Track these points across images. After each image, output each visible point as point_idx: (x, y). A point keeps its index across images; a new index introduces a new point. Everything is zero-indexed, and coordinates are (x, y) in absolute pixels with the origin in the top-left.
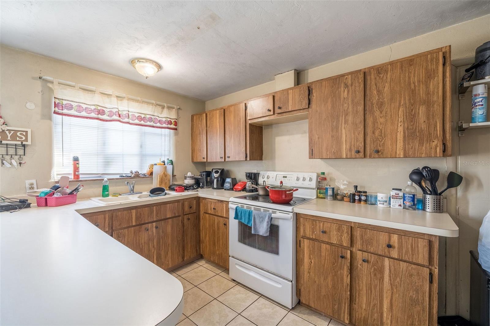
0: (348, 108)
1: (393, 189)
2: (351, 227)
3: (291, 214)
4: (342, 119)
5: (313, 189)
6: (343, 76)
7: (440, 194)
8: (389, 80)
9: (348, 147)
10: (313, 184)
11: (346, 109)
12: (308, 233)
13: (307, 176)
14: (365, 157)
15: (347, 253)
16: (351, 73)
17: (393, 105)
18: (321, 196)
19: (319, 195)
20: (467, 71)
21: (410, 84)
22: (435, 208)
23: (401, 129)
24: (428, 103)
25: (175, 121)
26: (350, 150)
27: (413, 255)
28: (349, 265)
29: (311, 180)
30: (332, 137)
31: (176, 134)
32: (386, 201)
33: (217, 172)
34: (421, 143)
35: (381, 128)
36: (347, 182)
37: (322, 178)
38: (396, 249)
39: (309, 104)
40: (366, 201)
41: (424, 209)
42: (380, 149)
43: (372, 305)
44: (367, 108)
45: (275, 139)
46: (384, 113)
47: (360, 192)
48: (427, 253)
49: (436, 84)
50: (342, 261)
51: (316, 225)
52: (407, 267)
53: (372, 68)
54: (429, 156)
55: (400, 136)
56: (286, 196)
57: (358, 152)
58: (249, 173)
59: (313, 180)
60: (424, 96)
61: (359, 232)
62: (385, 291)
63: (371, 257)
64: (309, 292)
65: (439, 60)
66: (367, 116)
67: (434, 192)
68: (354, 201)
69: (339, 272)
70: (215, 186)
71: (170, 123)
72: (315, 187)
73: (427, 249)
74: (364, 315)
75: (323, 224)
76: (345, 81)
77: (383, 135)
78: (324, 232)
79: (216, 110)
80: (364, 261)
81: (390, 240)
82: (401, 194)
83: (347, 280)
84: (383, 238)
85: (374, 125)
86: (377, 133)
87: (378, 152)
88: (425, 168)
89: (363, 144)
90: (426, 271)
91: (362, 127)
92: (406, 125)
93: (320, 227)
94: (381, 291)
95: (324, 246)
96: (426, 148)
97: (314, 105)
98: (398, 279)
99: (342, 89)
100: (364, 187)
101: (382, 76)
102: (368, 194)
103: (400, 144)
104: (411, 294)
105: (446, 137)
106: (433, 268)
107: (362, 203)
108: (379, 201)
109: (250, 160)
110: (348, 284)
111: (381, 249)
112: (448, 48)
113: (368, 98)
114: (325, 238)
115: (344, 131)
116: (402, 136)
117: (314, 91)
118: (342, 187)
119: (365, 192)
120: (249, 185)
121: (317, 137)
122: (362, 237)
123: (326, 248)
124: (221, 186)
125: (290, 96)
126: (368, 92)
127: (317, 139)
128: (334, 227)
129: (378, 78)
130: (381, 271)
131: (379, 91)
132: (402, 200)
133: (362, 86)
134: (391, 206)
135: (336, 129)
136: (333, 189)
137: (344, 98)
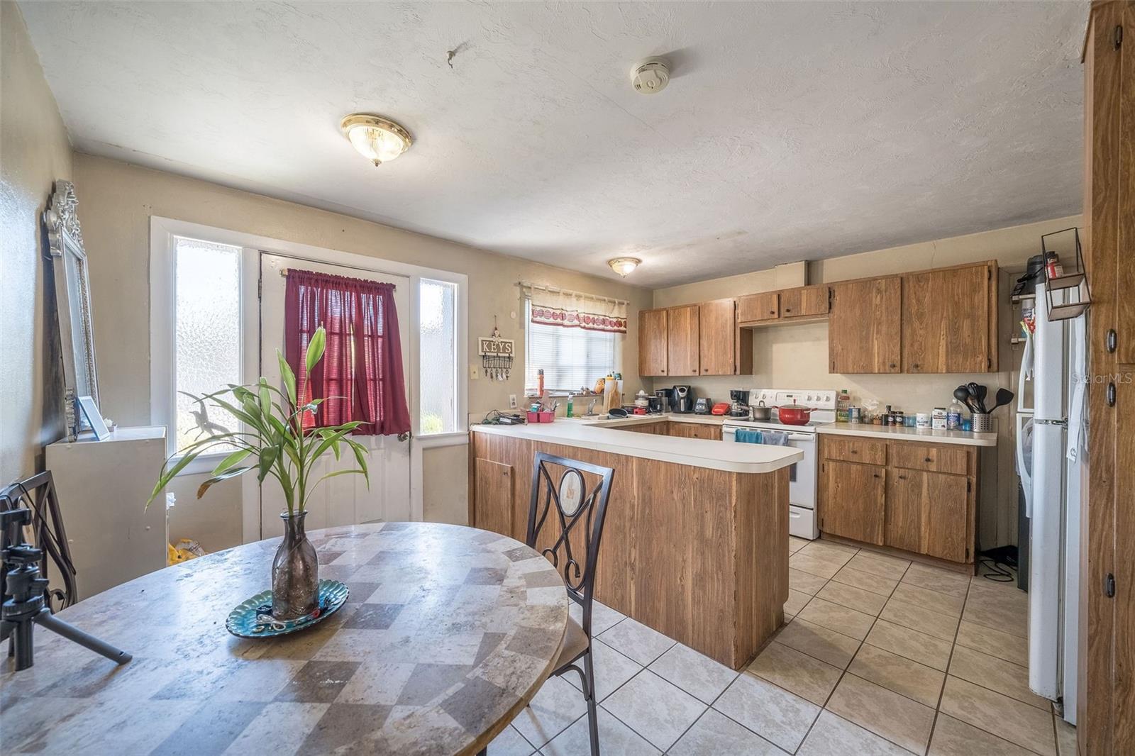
0: (881, 316)
1: (936, 408)
2: (887, 445)
3: (814, 435)
4: (874, 328)
5: (832, 410)
6: (875, 279)
7: (989, 413)
8: (930, 289)
9: (881, 361)
10: (832, 404)
11: (878, 317)
12: (835, 455)
13: (823, 394)
14: (901, 372)
15: (881, 472)
16: (886, 277)
17: (934, 317)
18: (843, 418)
19: (839, 417)
20: (1019, 281)
21: (953, 296)
22: (983, 428)
23: (943, 343)
24: (972, 317)
25: (625, 322)
26: (884, 363)
27: (951, 466)
28: (883, 484)
29: (828, 399)
30: (861, 348)
31: (624, 339)
32: (927, 422)
33: (682, 390)
34: (965, 358)
35: (920, 340)
36: (877, 401)
37: (843, 397)
38: (935, 462)
39: (830, 308)
40: (902, 423)
41: (971, 430)
42: (919, 363)
43: (909, 521)
44: (904, 318)
45: (772, 346)
46: (924, 325)
47: (894, 413)
48: (966, 463)
49: (981, 298)
50: (875, 480)
51: (845, 445)
52: (946, 479)
53: (911, 274)
54: (973, 372)
55: (942, 350)
56: (802, 416)
57: (894, 366)
58: (736, 392)
59: (831, 401)
60: (969, 310)
61: (895, 449)
62: (923, 505)
63: (908, 473)
64: (835, 519)
65: (984, 274)
66: (904, 327)
67: (982, 410)
68: (887, 423)
69: (872, 493)
70: (682, 409)
71: (620, 325)
72: (833, 408)
73: (965, 460)
74: (900, 532)
75: (854, 444)
76: (877, 285)
77: (923, 349)
78: (854, 452)
79: (686, 306)
80: (900, 477)
81: (928, 454)
82: (944, 413)
83: (881, 500)
84: (921, 453)
85: (913, 337)
86: (916, 345)
87: (917, 366)
88: (971, 384)
89: (899, 357)
90: (964, 480)
91: (899, 339)
92: (949, 339)
93: (849, 447)
94: (919, 505)
95: (854, 467)
96: (970, 363)
97: (836, 309)
98: (937, 492)
99: (874, 294)
100: (900, 408)
101: (922, 284)
102: (904, 415)
103: (942, 359)
104: (950, 504)
105: (991, 352)
106: (971, 477)
107: (898, 425)
108: (918, 422)
109: (741, 374)
110: (882, 505)
111: (920, 462)
112: (993, 262)
113: (905, 307)
114: (855, 458)
115: (876, 342)
116: (944, 349)
117: (836, 294)
118: (870, 408)
119: (902, 413)
120: (735, 407)
121: (840, 348)
122: (898, 453)
123: (857, 470)
124: (690, 408)
125: (804, 298)
126: (905, 300)
127: (840, 350)
128: (867, 445)
129: (917, 286)
130: (919, 486)
131: (918, 301)
132: (946, 420)
133: (899, 293)
134: (933, 428)
135: (866, 339)
136: (859, 409)
137: (877, 305)
